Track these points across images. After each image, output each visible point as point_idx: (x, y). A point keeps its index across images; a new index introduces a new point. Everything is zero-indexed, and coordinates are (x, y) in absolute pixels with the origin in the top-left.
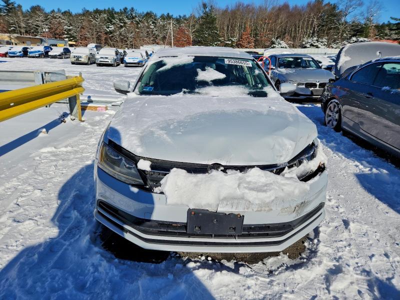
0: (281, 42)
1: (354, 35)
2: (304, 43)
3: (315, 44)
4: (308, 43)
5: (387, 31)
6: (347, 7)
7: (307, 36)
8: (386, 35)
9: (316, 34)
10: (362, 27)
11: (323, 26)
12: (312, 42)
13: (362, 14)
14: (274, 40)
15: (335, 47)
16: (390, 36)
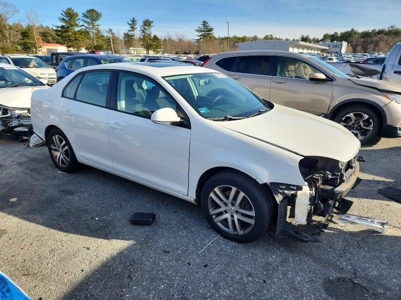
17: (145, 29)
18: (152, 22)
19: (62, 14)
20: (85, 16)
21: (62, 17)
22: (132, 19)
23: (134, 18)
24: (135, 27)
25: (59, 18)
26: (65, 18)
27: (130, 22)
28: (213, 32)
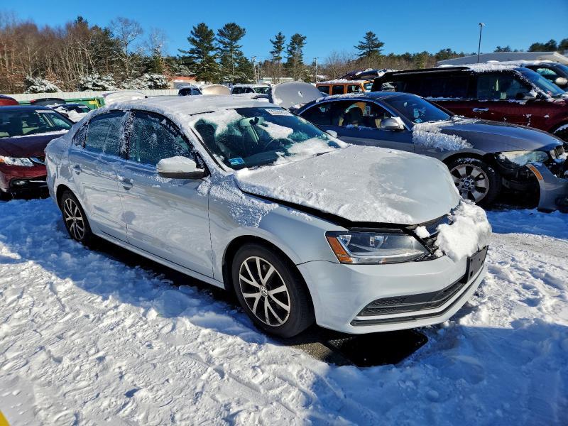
0: (44, 81)
1: (146, 71)
2: (82, 82)
3: (99, 84)
4: (88, 82)
5: (176, 66)
6: (125, 34)
7: (83, 73)
8: (176, 70)
9: (94, 70)
10: (151, 61)
11: (100, 58)
12: (94, 81)
13: (145, 44)
14: (29, 78)
15: (127, 86)
16: (180, 72)
17: (294, 48)
18: (304, 38)
19: (192, 32)
20: (221, 33)
21: (193, 36)
22: (277, 35)
23: (280, 34)
24: (283, 46)
25: (188, 39)
26: (196, 38)
27: (275, 40)
28: (381, 48)
